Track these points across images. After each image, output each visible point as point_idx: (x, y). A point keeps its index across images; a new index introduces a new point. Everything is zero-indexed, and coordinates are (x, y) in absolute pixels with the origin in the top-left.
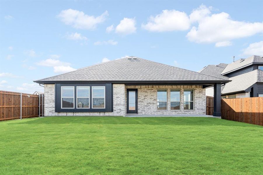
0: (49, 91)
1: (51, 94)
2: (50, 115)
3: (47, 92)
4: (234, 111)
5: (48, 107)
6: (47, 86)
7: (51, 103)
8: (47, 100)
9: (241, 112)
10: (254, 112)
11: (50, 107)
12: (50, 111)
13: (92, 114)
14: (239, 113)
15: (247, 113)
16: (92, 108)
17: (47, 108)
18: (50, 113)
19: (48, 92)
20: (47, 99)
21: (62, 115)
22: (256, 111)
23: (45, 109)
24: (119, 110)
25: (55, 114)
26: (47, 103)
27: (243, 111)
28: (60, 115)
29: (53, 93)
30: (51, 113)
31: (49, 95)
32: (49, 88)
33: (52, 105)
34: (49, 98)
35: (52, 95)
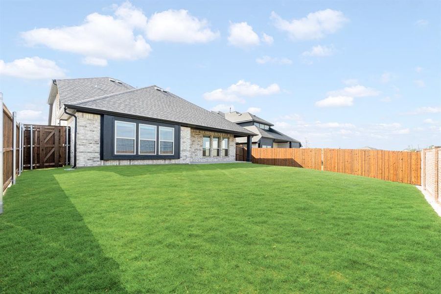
0: (88, 125)
1: (91, 131)
2: (89, 165)
3: (83, 126)
4: (254, 158)
5: (86, 152)
6: (83, 115)
7: (91, 145)
8: (84, 139)
9: (260, 159)
10: (269, 158)
11: (88, 152)
12: (89, 158)
13: (155, 162)
14: (258, 159)
15: (264, 159)
16: (159, 154)
17: (83, 154)
18: (89, 161)
19: (86, 127)
20: (82, 138)
21: (112, 165)
22: (270, 157)
23: (78, 154)
24: (185, 157)
25: (100, 163)
26: (83, 145)
27: (261, 158)
28: (108, 165)
29: (95, 129)
30: (91, 161)
31: (88, 131)
32: (88, 119)
33: (92, 149)
34: (88, 136)
35: (94, 131)
